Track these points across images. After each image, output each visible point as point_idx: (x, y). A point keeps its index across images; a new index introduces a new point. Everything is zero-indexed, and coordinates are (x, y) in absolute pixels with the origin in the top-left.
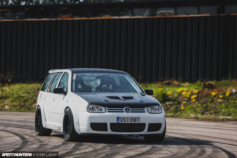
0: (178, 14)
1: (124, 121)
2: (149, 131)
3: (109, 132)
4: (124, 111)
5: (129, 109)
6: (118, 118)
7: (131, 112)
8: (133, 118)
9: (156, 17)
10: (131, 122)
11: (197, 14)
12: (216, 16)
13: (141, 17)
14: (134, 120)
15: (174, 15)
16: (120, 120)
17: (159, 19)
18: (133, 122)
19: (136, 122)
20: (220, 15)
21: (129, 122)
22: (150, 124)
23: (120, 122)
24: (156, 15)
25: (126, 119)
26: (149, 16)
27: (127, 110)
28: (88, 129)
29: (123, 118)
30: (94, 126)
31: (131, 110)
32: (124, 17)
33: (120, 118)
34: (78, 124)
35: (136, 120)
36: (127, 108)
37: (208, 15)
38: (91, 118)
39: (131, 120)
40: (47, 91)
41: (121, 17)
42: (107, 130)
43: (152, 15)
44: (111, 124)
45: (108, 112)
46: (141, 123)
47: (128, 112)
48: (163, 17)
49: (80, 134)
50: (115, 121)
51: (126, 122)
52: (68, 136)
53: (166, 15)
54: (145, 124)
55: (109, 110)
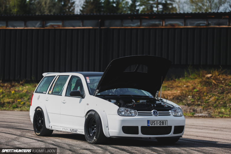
0: (65, 26)
1: (153, 124)
2: (174, 133)
3: (140, 135)
4: (152, 114)
5: (157, 112)
6: (148, 121)
7: (159, 115)
8: (162, 121)
9: (46, 28)
10: (160, 125)
11: (82, 27)
12: (98, 29)
13: (33, 28)
14: (163, 123)
15: (62, 27)
16: (150, 123)
17: (49, 30)
18: (162, 125)
19: (164, 125)
20: (101, 28)
21: (158, 125)
22: (175, 127)
23: (150, 125)
24: (47, 26)
25: (156, 122)
26: (40, 27)
27: (155, 113)
28: (120, 132)
29: (153, 121)
30: (125, 129)
31: (159, 113)
32: (18, 28)
33: (150, 121)
34: (107, 127)
35: (164, 123)
36: (155, 111)
37: (91, 28)
38: (123, 121)
39: (160, 123)
40: (48, 93)
41: (16, 28)
42: (138, 133)
43: (43, 27)
44: (142, 127)
45: (138, 115)
46: (168, 126)
47: (156, 115)
48: (53, 28)
49: (109, 137)
50: (146, 124)
51: (156, 125)
52: (95, 138)
53: (55, 26)
54: (171, 127)
55: (138, 113)
